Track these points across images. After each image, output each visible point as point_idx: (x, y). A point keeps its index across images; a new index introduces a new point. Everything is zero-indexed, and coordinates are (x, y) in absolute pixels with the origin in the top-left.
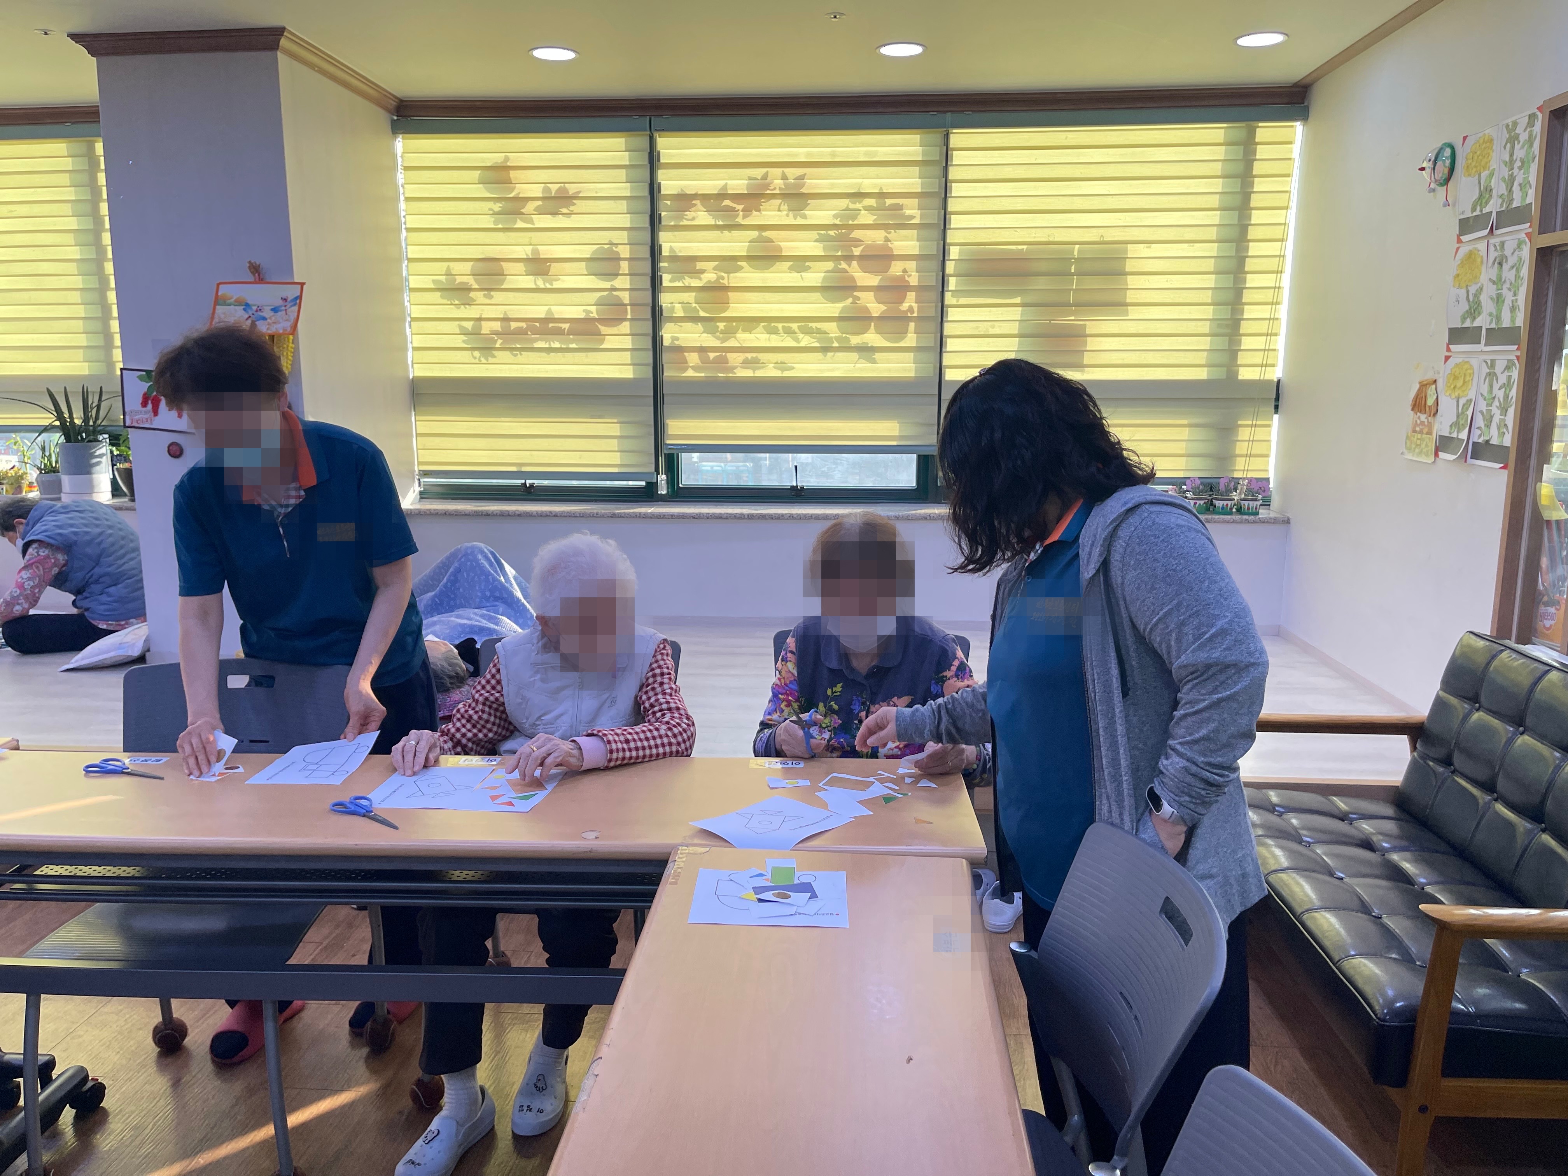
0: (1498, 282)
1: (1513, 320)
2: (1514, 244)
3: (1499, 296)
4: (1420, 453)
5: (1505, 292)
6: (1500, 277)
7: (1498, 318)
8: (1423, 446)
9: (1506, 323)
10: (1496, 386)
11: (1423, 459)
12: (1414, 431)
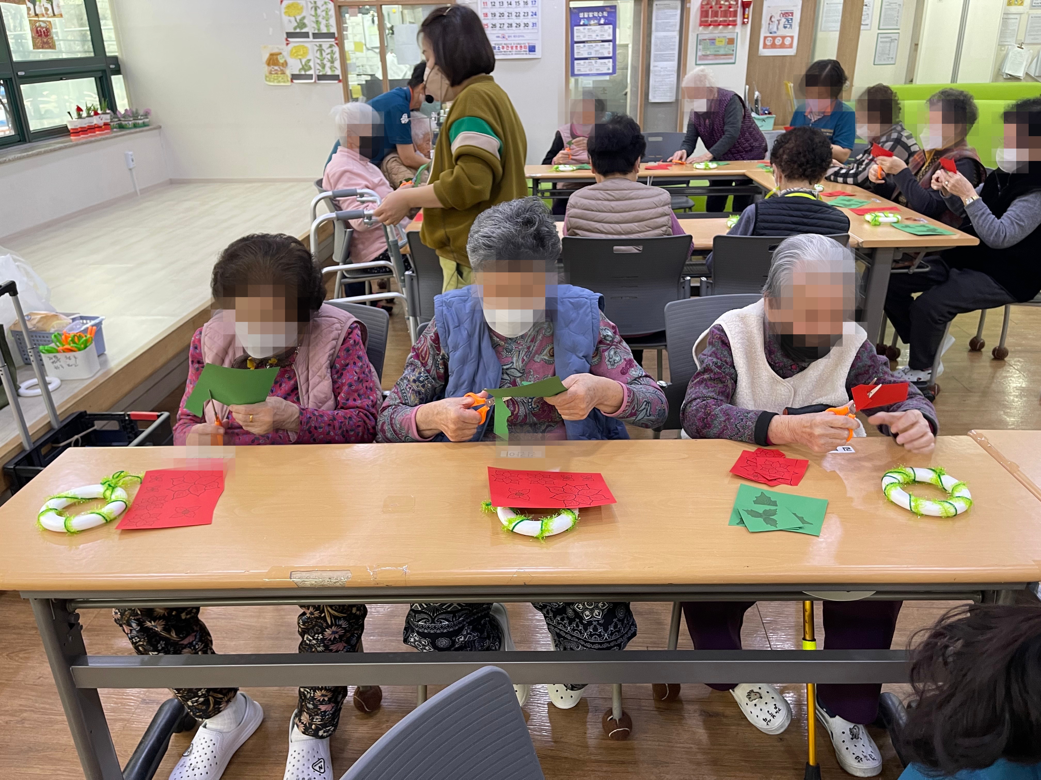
0: (316, 15)
3: (317, 21)
4: (279, 82)
5: (320, 19)
7: (319, 30)
8: (280, 79)
9: (324, 30)
10: (324, 54)
11: (282, 84)
12: (271, 73)
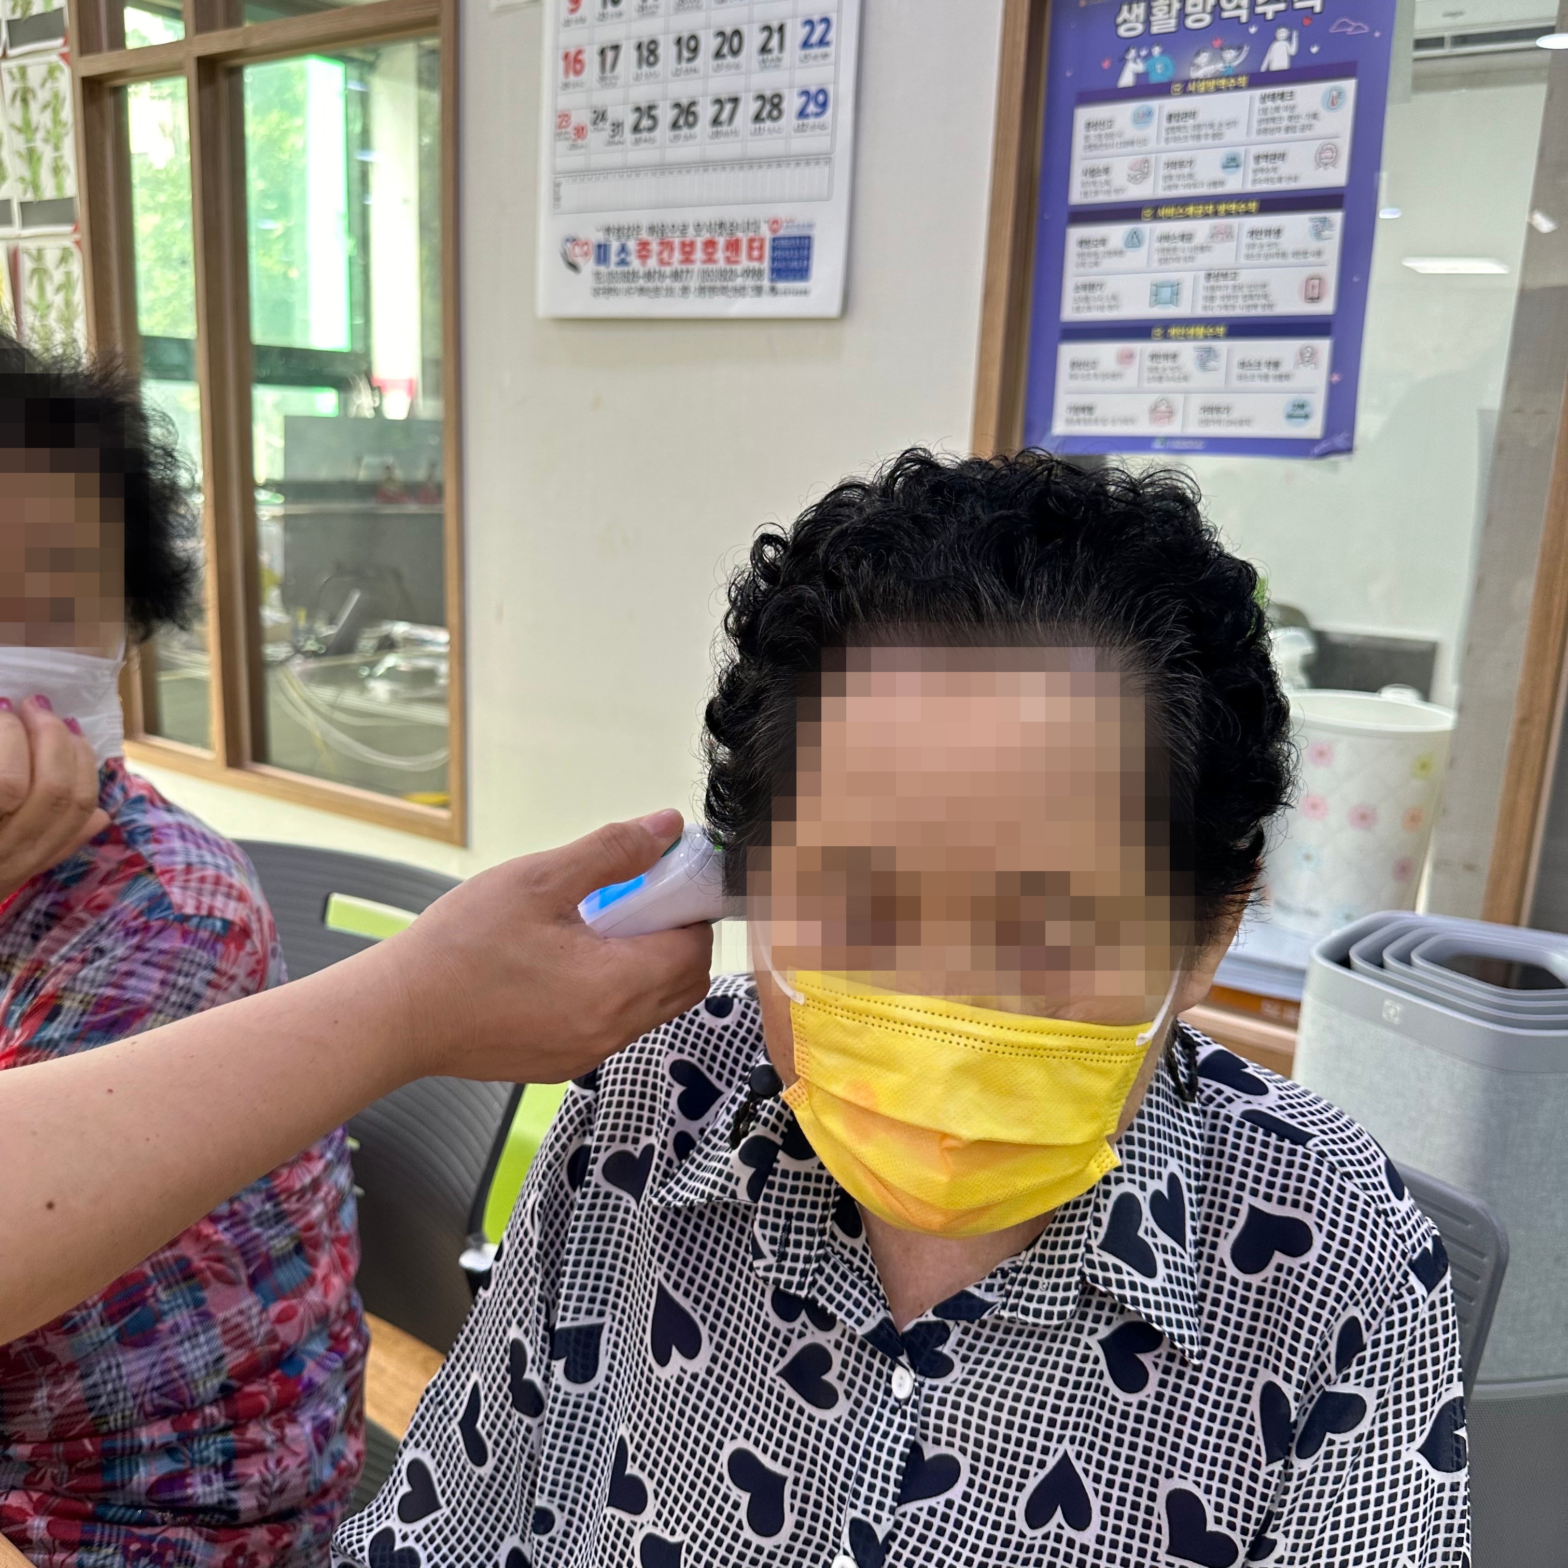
0: (26, 129)
1: (59, 187)
2: (43, 70)
3: (31, 151)
5: (39, 144)
6: (27, 122)
7: (35, 186)
9: (49, 192)
10: (49, 289)
